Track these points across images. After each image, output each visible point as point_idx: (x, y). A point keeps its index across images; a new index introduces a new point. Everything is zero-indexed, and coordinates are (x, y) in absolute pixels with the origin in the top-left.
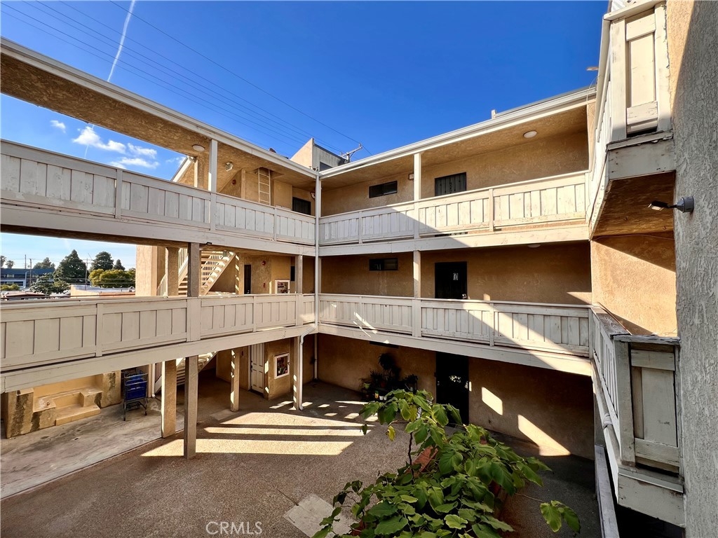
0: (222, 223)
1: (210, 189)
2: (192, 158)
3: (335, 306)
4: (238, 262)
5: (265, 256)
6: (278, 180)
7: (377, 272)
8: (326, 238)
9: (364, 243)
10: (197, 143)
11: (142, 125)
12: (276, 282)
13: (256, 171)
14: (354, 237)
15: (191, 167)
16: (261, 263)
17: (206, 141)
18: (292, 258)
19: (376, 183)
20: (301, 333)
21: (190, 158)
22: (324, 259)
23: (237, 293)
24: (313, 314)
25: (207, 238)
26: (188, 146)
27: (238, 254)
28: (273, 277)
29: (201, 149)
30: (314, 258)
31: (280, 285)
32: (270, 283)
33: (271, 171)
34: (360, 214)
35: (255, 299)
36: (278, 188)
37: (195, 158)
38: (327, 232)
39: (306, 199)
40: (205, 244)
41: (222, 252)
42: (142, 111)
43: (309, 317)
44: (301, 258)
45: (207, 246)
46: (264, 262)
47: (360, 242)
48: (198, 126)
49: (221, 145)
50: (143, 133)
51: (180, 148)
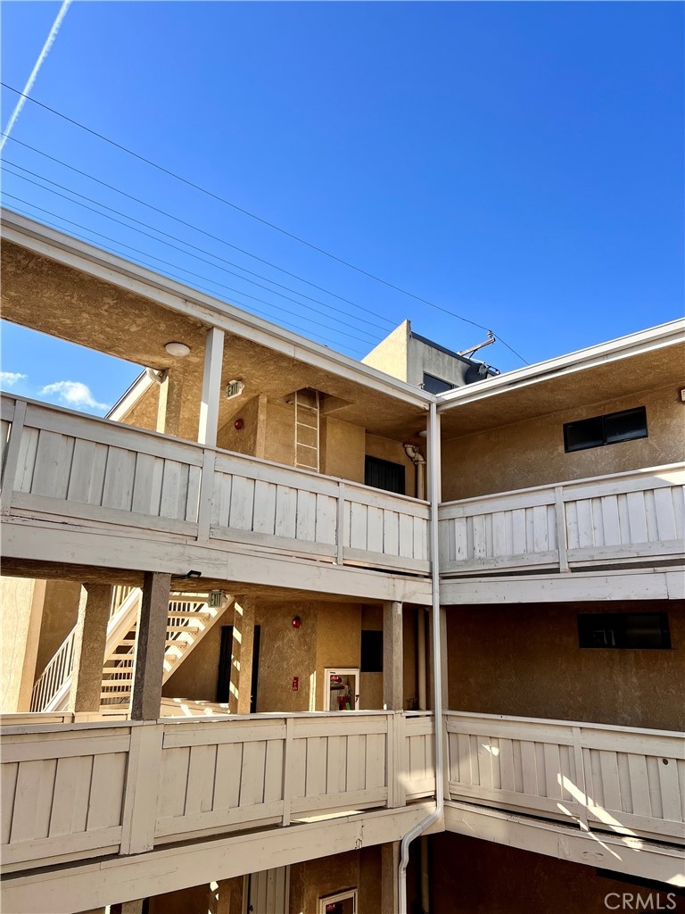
0: (224, 523)
1: (202, 440)
2: (156, 372)
3: (495, 751)
4: (240, 619)
5: (298, 603)
6: (336, 416)
7: (605, 652)
8: (461, 556)
9: (574, 570)
10: (176, 337)
11: (70, 305)
12: (328, 673)
13: (288, 399)
14: (544, 554)
15: (152, 393)
16: (289, 622)
17: (197, 333)
18: (370, 612)
19: (584, 414)
20: (399, 830)
21: (152, 374)
22: (451, 611)
24: (430, 773)
25: (190, 560)
26: (155, 347)
27: (240, 601)
28: (320, 660)
29: (181, 351)
30: (426, 611)
31: (339, 684)
32: (313, 678)
33: (323, 396)
34: (559, 493)
35: (270, 726)
36: (336, 435)
37: (163, 372)
38: (461, 541)
39: (393, 460)
40: (182, 577)
41: (206, 595)
42: (79, 273)
43: (420, 782)
44: (399, 609)
45: (193, 580)
46: (297, 619)
47: (564, 566)
48: (187, 300)
49: (232, 340)
50: (68, 321)
51: (137, 351)
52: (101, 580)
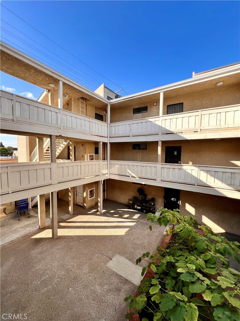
0: (66, 125)
1: (59, 107)
2: (47, 91)
3: (117, 166)
4: (71, 145)
5: (82, 142)
6: (89, 104)
7: (136, 150)
8: (113, 134)
9: (132, 136)
10: (51, 82)
11: (22, 71)
12: (89, 154)
13: (78, 99)
14: (127, 133)
15: (47, 96)
16: (81, 145)
17: (56, 81)
18: (96, 143)
19: (137, 107)
20: (102, 179)
21: (46, 91)
22: (111, 143)
23: (71, 161)
24: (107, 170)
25: (59, 133)
26: (46, 84)
27: (71, 141)
28: (87, 152)
29: (53, 86)
30: (107, 143)
31: (90, 156)
32: (86, 155)
33: (86, 99)
34: (131, 122)
35: (78, 163)
36: (89, 108)
37: (49, 91)
38: (113, 131)
39: (101, 114)
40: (58, 136)
41: (64, 140)
42: (23, 62)
43: (105, 171)
44: (101, 143)
45: (60, 137)
46: (82, 145)
47: (131, 136)
48: (53, 73)
49: (64, 84)
50: (23, 75)
51: (42, 85)
52: (41, 137)
